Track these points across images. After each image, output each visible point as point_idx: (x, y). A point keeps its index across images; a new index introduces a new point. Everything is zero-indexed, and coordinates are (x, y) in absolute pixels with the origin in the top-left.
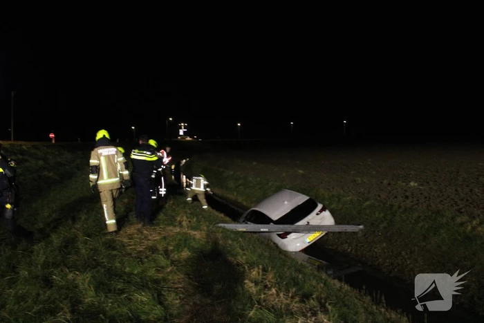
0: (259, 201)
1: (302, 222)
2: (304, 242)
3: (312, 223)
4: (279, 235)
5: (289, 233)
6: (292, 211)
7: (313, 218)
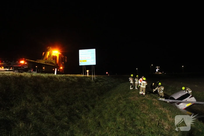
0: (173, 93)
1: (184, 100)
2: (185, 106)
3: (187, 100)
4: (177, 104)
5: (180, 103)
6: (181, 97)
7: (188, 99)
